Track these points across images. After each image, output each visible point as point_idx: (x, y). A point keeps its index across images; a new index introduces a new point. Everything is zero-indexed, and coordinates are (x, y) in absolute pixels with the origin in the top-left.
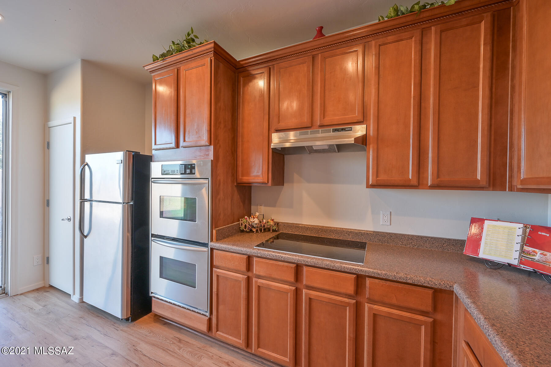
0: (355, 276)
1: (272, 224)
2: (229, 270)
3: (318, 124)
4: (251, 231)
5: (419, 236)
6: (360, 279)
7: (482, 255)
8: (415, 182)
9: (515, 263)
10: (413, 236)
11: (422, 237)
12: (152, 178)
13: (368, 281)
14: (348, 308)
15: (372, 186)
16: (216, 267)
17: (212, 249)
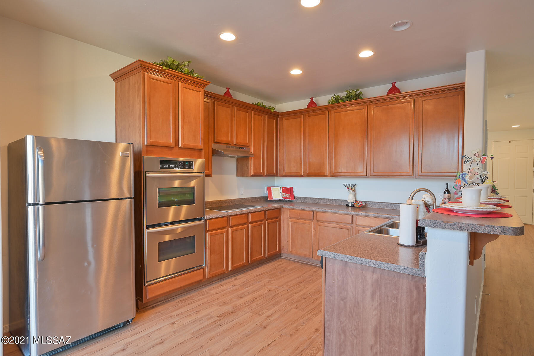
2: (216, 229)
3: (235, 144)
6: (265, 211)
9: (281, 198)
12: (146, 172)
13: (267, 212)
14: (262, 225)
15: (252, 176)
16: (208, 231)
17: (206, 220)
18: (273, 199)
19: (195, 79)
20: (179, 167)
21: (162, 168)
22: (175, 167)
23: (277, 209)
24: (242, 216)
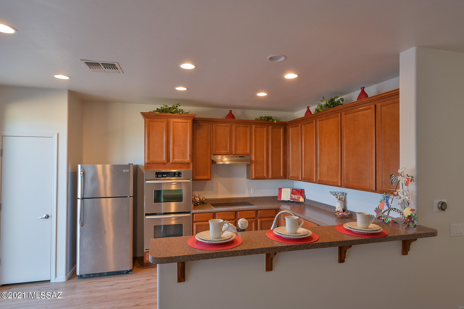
0: (255, 211)
1: (204, 200)
2: (202, 221)
3: (234, 154)
4: (197, 205)
5: (264, 197)
6: (256, 211)
7: (282, 199)
8: (266, 177)
9: (289, 200)
10: (262, 197)
11: (265, 197)
12: (146, 180)
13: (259, 211)
14: (253, 222)
15: (254, 179)
16: (195, 222)
17: (193, 214)
18: (282, 200)
19: (182, 115)
20: (170, 176)
21: (157, 177)
22: (167, 176)
23: (273, 209)
24: (229, 213)
